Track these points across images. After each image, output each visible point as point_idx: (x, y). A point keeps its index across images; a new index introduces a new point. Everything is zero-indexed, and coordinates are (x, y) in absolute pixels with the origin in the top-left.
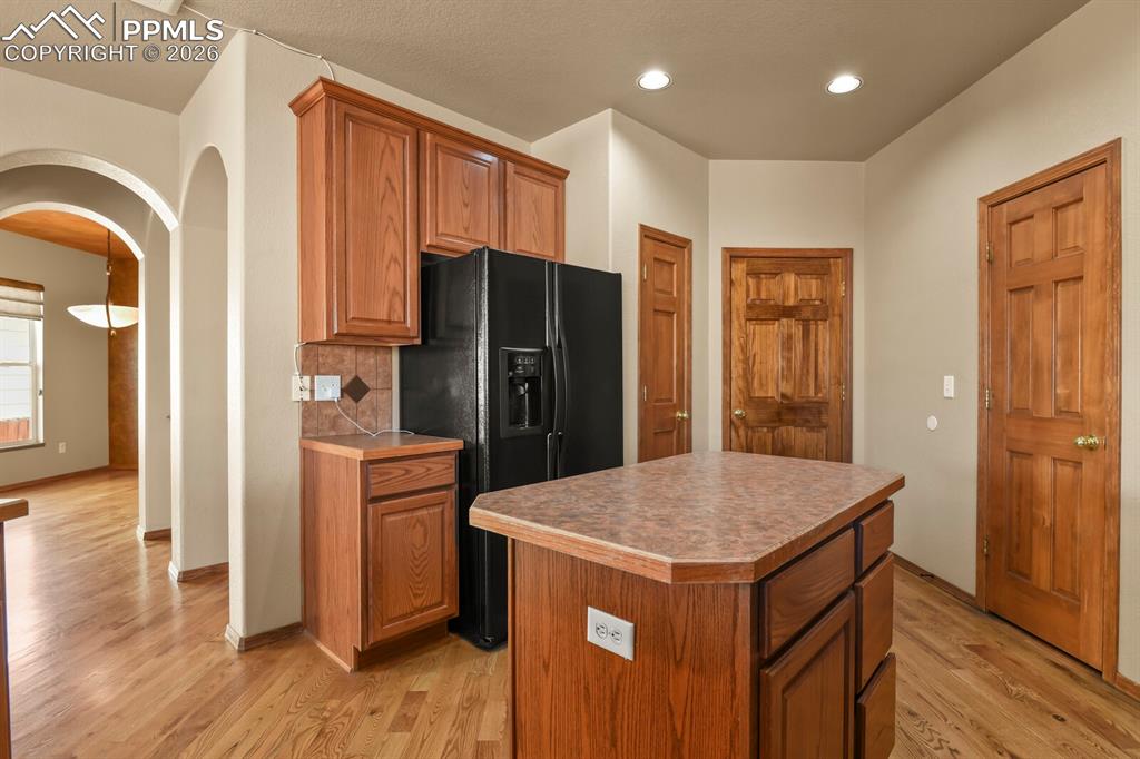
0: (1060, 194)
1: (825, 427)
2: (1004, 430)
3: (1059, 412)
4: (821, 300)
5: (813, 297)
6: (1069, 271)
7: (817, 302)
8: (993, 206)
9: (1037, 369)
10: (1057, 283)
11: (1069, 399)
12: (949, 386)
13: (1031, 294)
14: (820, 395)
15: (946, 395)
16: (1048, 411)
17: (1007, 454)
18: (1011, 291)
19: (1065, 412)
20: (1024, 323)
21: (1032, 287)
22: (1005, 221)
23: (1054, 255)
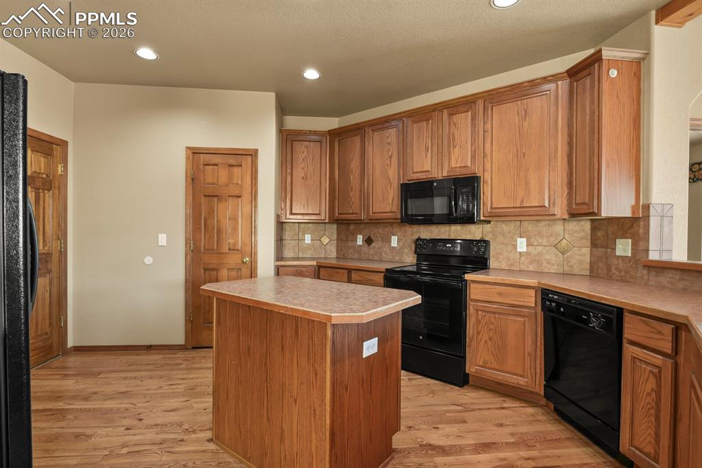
0: (232, 161)
1: (49, 273)
2: (201, 260)
3: (230, 249)
4: (47, 175)
5: (42, 171)
6: (236, 193)
7: (44, 176)
8: (194, 153)
9: (219, 232)
10: (229, 196)
11: (235, 244)
12: (163, 239)
13: (216, 199)
14: (46, 248)
15: (160, 244)
16: (225, 249)
17: (202, 271)
18: (204, 196)
19: (233, 249)
20: (211, 212)
21: (217, 196)
22: (202, 163)
23: (227, 185)
